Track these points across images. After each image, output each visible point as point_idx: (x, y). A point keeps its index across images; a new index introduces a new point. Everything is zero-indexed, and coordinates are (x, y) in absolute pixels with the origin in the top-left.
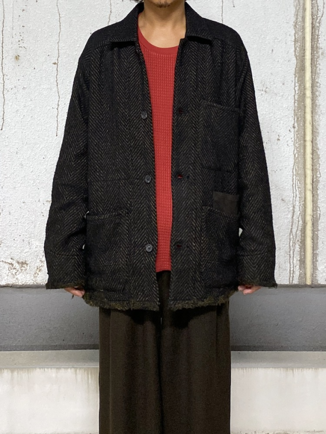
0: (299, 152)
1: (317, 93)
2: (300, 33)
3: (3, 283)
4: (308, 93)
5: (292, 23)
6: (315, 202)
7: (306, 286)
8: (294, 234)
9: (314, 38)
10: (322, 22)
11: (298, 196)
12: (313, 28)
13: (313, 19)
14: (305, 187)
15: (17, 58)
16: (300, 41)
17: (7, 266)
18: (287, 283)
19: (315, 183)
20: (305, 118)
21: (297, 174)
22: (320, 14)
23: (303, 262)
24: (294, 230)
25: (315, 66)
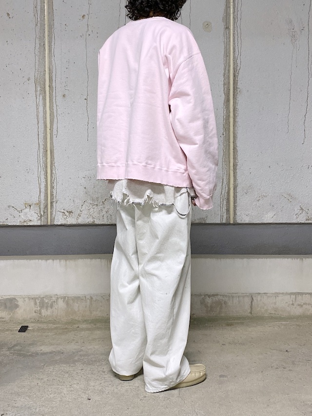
0: (226, 148)
1: (237, 115)
2: (227, 80)
3: (59, 223)
4: (232, 115)
5: (222, 74)
6: (235, 176)
7: (230, 224)
8: (223, 195)
9: (235, 82)
10: (240, 73)
11: (225, 173)
12: (234, 76)
13: (234, 71)
14: (229, 168)
15: (64, 96)
16: (226, 84)
17: (61, 214)
18: (220, 222)
19: (235, 165)
20: (229, 129)
21: (225, 161)
22: (238, 68)
23: (228, 210)
24: (223, 193)
25: (236, 99)
